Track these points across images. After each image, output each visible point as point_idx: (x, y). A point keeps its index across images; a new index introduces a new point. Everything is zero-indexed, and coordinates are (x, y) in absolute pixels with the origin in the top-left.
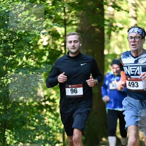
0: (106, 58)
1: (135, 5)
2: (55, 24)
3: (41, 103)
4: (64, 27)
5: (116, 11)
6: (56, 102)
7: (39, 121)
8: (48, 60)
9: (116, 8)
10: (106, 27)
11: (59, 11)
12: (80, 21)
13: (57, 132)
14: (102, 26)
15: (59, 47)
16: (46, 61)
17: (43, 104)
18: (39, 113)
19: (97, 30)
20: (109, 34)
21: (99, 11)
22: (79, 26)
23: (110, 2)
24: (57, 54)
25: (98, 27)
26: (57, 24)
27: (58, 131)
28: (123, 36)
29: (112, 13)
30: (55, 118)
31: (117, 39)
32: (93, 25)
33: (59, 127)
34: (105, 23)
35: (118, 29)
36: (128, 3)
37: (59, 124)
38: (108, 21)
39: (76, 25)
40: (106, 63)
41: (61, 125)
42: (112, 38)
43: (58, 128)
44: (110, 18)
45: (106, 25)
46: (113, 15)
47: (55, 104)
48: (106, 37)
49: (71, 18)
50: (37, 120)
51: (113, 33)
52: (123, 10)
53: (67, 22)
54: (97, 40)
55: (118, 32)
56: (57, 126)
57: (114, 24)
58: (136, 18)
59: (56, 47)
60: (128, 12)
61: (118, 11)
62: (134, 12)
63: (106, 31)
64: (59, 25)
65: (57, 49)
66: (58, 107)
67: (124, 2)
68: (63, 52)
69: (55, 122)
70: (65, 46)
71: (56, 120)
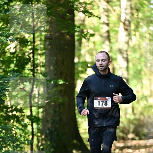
0: (76, 66)
1: (107, 11)
3: (8, 113)
5: (87, 17)
6: (24, 112)
7: (5, 132)
8: (16, 68)
9: (87, 14)
10: (76, 34)
13: (24, 143)
14: (72, 32)
15: (27, 54)
16: (14, 69)
17: (10, 114)
18: (6, 124)
19: (68, 36)
20: (80, 41)
21: (69, 17)
22: (48, 33)
23: (81, 7)
24: (25, 61)
25: (68, 34)
27: (26, 142)
28: (94, 43)
29: (82, 19)
30: (23, 129)
31: (88, 46)
32: (63, 32)
33: (27, 138)
34: (76, 30)
35: (88, 35)
36: (100, 8)
37: (27, 135)
38: (79, 27)
40: (76, 71)
41: (29, 136)
42: (83, 45)
43: (25, 139)
44: (81, 24)
45: (76, 31)
46: (84, 21)
47: (23, 114)
48: (77, 43)
50: (4, 131)
51: (84, 40)
52: (94, 16)
54: (66, 47)
55: (89, 39)
57: (85, 30)
58: (108, 24)
59: (24, 54)
60: (100, 18)
61: (89, 17)
62: (106, 18)
63: (76, 38)
65: (25, 57)
66: (26, 117)
67: (95, 7)
68: (32, 59)
69: (23, 133)
70: (33, 53)
71: (23, 131)
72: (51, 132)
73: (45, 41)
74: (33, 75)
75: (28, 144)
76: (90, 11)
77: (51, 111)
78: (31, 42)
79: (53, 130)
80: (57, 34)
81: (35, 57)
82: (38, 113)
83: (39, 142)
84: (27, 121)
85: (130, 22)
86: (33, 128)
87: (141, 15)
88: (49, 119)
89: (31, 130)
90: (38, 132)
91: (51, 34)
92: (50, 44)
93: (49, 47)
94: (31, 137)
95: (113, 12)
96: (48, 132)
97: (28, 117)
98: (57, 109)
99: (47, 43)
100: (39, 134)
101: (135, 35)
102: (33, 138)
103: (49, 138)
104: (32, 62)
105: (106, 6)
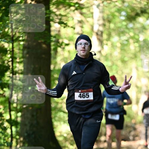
0: (52, 73)
1: (81, 22)
2: (3, 40)
4: (11, 42)
5: (62, 28)
6: (3, 117)
9: (63, 25)
10: (52, 44)
11: (7, 27)
12: (27, 37)
13: (4, 145)
14: (48, 41)
15: (6, 62)
19: (44, 46)
20: (56, 50)
22: (26, 42)
23: (56, 19)
24: (5, 69)
25: (44, 43)
26: (5, 40)
27: (6, 144)
28: (69, 52)
29: (58, 29)
30: (3, 132)
31: (63, 55)
32: (40, 41)
33: (7, 141)
35: (64, 45)
36: (74, 20)
37: (6, 138)
38: (55, 37)
39: (23, 40)
40: (52, 78)
41: (8, 138)
42: (58, 54)
43: (5, 141)
44: (57, 34)
45: (52, 41)
46: (59, 31)
47: (3, 118)
48: (52, 52)
49: (18, 34)
51: (59, 49)
52: (69, 26)
53: (14, 38)
54: (44, 56)
55: (64, 48)
56: (4, 140)
57: (60, 41)
59: (4, 62)
60: (74, 28)
61: (64, 27)
63: (52, 47)
64: (6, 41)
65: (4, 65)
66: (5, 121)
67: (70, 19)
68: (11, 67)
69: (2, 136)
70: (12, 61)
71: (3, 134)
72: (29, 135)
73: (23, 50)
74: (12, 81)
75: (7, 146)
76: (65, 22)
77: (29, 116)
78: (10, 51)
79: (31, 132)
80: (35, 44)
81: (14, 65)
82: (17, 117)
83: (17, 144)
84: (6, 124)
85: (102, 32)
86: (12, 132)
87: (112, 26)
88: (27, 123)
89: (10, 133)
90: (17, 135)
91: (29, 44)
92: (28, 53)
93: (27, 55)
94: (10, 139)
95: (86, 23)
96: (26, 134)
97: (7, 121)
98: (35, 114)
99: (25, 52)
100: (18, 137)
101: (107, 44)
102: (12, 141)
103: (27, 140)
104: (11, 69)
105: (80, 17)
